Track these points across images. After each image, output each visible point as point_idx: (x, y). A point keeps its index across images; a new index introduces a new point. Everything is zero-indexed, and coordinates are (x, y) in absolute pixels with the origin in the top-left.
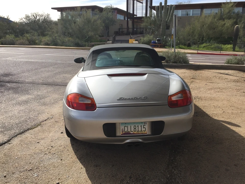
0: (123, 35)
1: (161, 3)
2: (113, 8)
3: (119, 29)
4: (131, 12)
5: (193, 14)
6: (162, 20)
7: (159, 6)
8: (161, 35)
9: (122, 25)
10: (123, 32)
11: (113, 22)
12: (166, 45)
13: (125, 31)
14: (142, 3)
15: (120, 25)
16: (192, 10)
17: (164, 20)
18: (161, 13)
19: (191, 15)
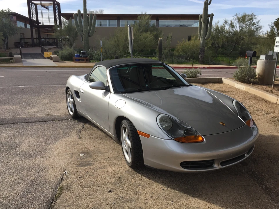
0: (28, 47)
1: (79, 11)
2: (12, 13)
3: (21, 39)
4: (35, 19)
5: (109, 25)
6: (83, 30)
7: (77, 14)
8: (84, 47)
9: (23, 34)
10: (27, 43)
11: (13, 30)
12: (92, 59)
13: (30, 41)
14: (48, 9)
15: (21, 34)
16: (108, 21)
17: (85, 30)
18: (81, 22)
19: (108, 26)
